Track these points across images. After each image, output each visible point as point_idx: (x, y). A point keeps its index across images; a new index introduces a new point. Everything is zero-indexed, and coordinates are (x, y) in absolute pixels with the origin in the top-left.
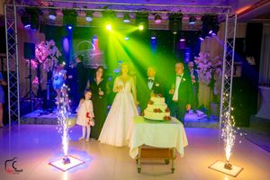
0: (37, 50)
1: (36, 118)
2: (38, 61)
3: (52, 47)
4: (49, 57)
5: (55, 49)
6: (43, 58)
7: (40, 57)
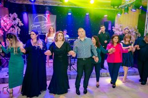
0: (2, 21)
1: (3, 78)
2: (3, 30)
3: (15, 19)
4: (13, 27)
5: (18, 20)
6: (8, 27)
7: (5, 27)
